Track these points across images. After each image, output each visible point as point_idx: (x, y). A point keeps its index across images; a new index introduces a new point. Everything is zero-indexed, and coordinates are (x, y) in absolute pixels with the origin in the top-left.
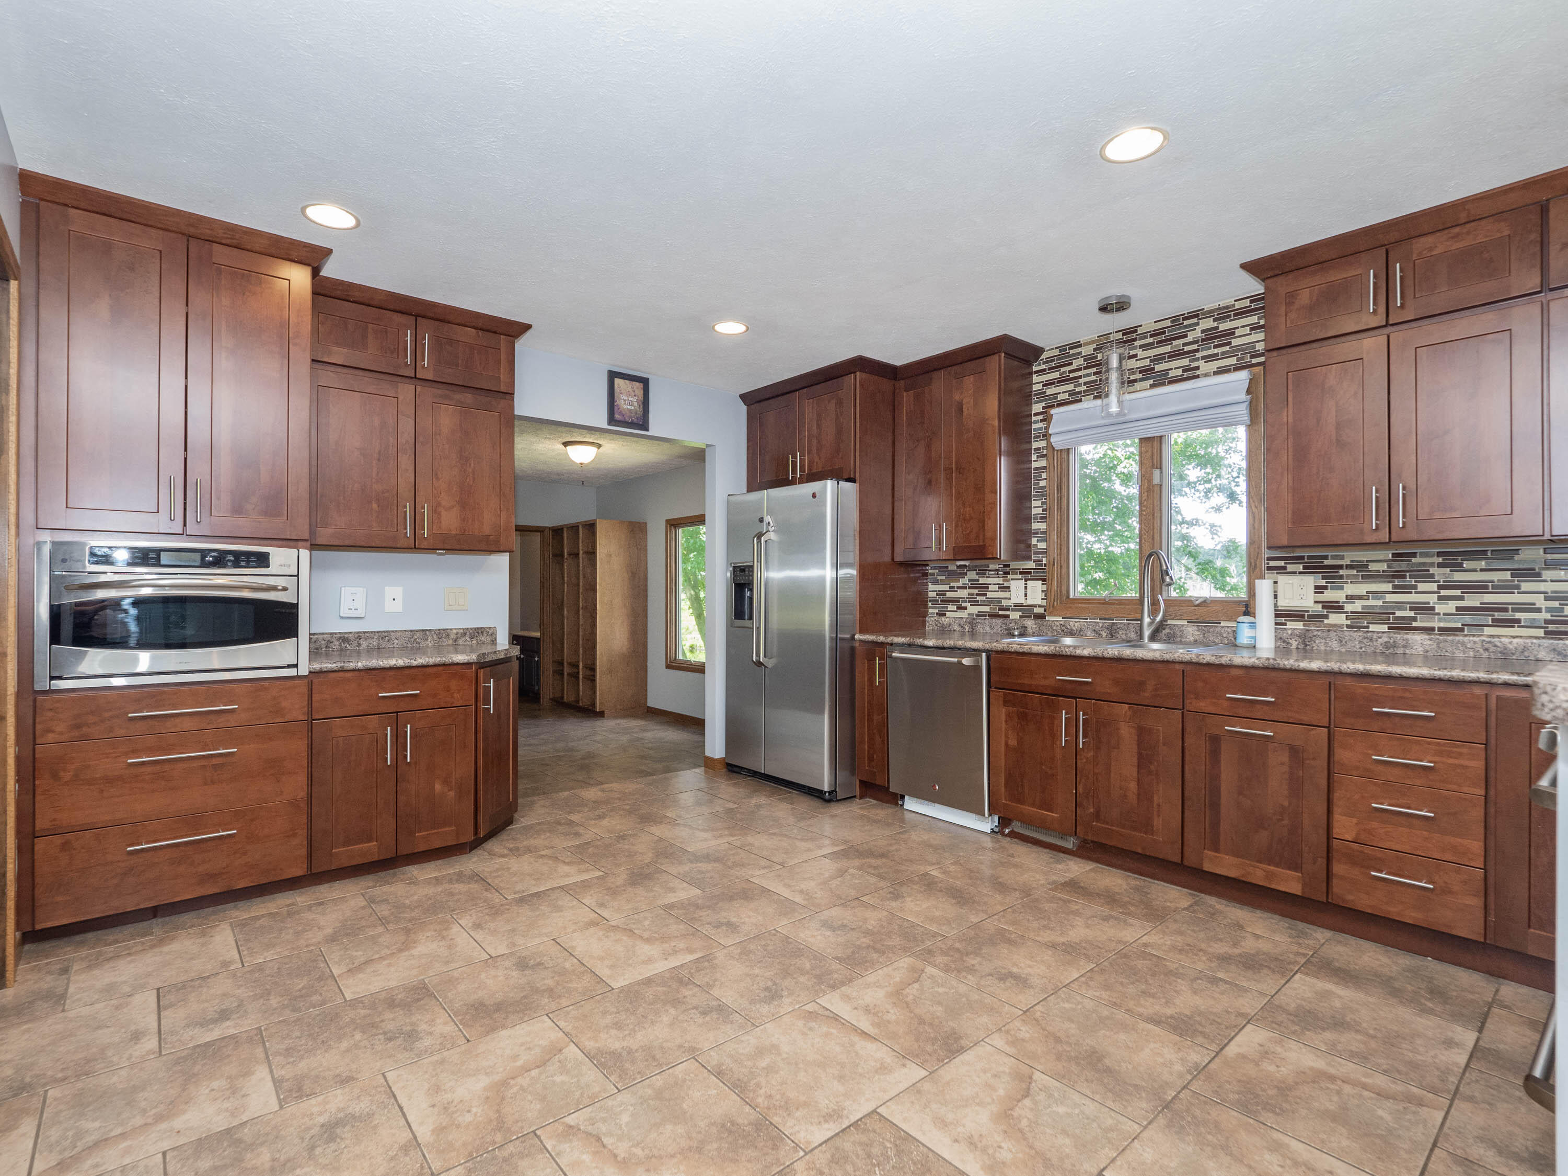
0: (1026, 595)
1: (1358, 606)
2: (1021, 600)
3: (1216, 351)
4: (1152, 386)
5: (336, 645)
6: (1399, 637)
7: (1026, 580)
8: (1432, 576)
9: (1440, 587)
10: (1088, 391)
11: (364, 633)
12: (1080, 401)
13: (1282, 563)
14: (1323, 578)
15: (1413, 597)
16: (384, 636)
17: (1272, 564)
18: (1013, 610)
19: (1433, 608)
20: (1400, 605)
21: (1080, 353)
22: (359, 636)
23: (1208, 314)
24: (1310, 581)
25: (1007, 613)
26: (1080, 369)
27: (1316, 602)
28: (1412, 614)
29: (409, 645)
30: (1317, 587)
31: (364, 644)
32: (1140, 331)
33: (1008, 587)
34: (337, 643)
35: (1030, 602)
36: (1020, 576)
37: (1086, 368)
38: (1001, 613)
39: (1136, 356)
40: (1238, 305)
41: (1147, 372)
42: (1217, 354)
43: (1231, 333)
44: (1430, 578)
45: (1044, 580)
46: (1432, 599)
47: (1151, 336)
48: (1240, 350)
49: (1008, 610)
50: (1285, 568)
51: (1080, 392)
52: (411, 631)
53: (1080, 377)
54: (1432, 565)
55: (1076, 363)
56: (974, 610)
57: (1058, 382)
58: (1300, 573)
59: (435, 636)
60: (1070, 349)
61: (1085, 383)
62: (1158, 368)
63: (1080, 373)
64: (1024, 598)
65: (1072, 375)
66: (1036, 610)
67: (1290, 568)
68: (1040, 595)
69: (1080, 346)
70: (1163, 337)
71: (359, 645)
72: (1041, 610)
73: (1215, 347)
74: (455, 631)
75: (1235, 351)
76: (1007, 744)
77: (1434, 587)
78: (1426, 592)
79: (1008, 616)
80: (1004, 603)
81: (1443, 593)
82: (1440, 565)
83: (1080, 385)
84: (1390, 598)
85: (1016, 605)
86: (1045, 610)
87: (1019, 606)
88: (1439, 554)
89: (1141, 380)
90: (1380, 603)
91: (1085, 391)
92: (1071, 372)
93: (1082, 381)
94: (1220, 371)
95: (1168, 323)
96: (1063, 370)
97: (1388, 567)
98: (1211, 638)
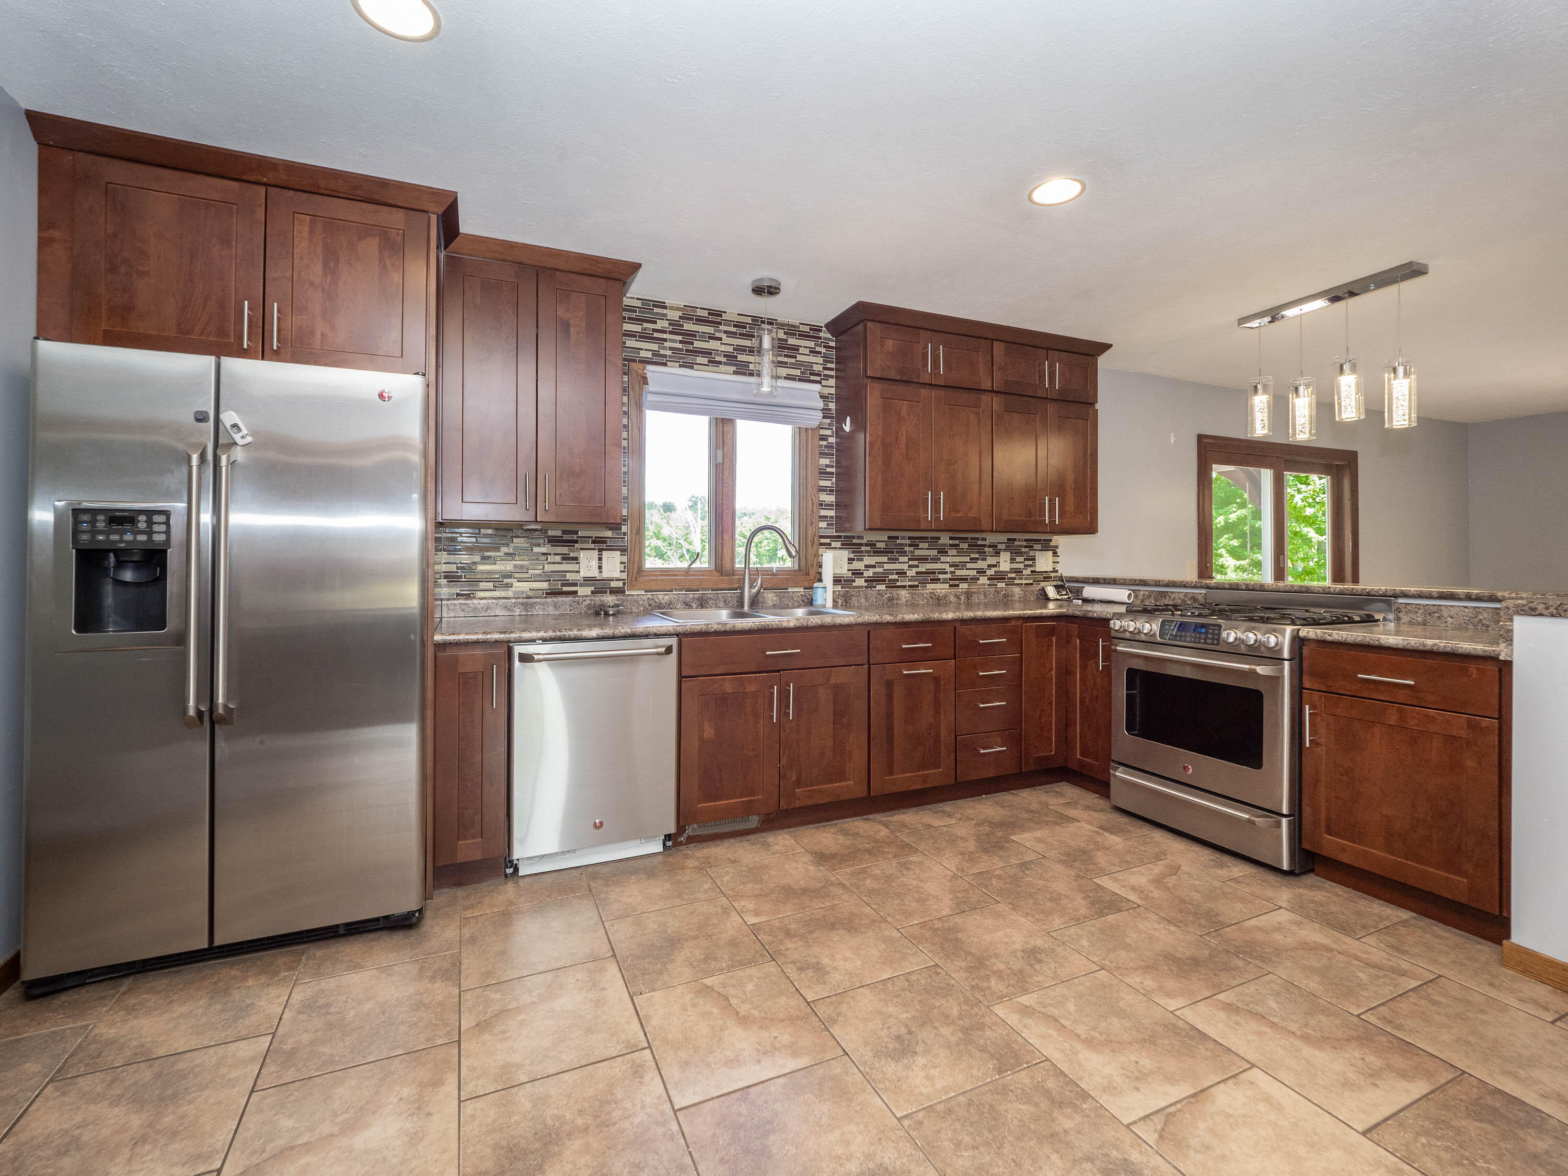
0: (600, 567)
1: (869, 573)
2: (594, 573)
3: (786, 360)
4: (735, 373)
6: (895, 592)
7: (600, 550)
8: (905, 552)
9: (909, 559)
10: (674, 357)
12: (665, 364)
13: (828, 541)
14: (853, 552)
15: (897, 566)
17: (823, 541)
18: (581, 585)
19: (905, 573)
20: (890, 572)
21: (665, 315)
23: (781, 326)
24: (845, 554)
25: (575, 589)
26: (664, 332)
27: (849, 570)
28: (896, 577)
30: (849, 559)
32: (724, 317)
33: (576, 559)
35: (606, 574)
36: (592, 546)
37: (671, 333)
38: (565, 589)
39: (720, 339)
40: (802, 328)
41: (731, 358)
42: (786, 363)
43: (796, 348)
44: (904, 553)
45: (622, 551)
46: (905, 567)
47: (735, 326)
48: (803, 365)
49: (575, 585)
50: (830, 544)
51: (665, 356)
53: (665, 340)
54: (906, 545)
55: (660, 324)
56: (525, 587)
57: (640, 337)
58: (840, 548)
60: (654, 306)
61: (671, 349)
62: (741, 358)
63: (665, 336)
64: (597, 570)
65: (656, 335)
66: (613, 584)
67: (834, 544)
68: (619, 567)
69: (665, 308)
70: (744, 331)
72: (620, 584)
73: (786, 356)
75: (800, 365)
76: (701, 738)
77: (906, 559)
78: (903, 564)
79: (576, 592)
80: (569, 576)
81: (910, 563)
82: (910, 545)
83: (665, 348)
84: (886, 566)
85: (587, 580)
86: (624, 584)
87: (588, 581)
88: (910, 538)
89: (725, 364)
90: (881, 570)
91: (670, 356)
92: (654, 330)
93: (667, 344)
94: (789, 378)
95: (749, 320)
96: (645, 325)
97: (886, 545)
98: (786, 602)
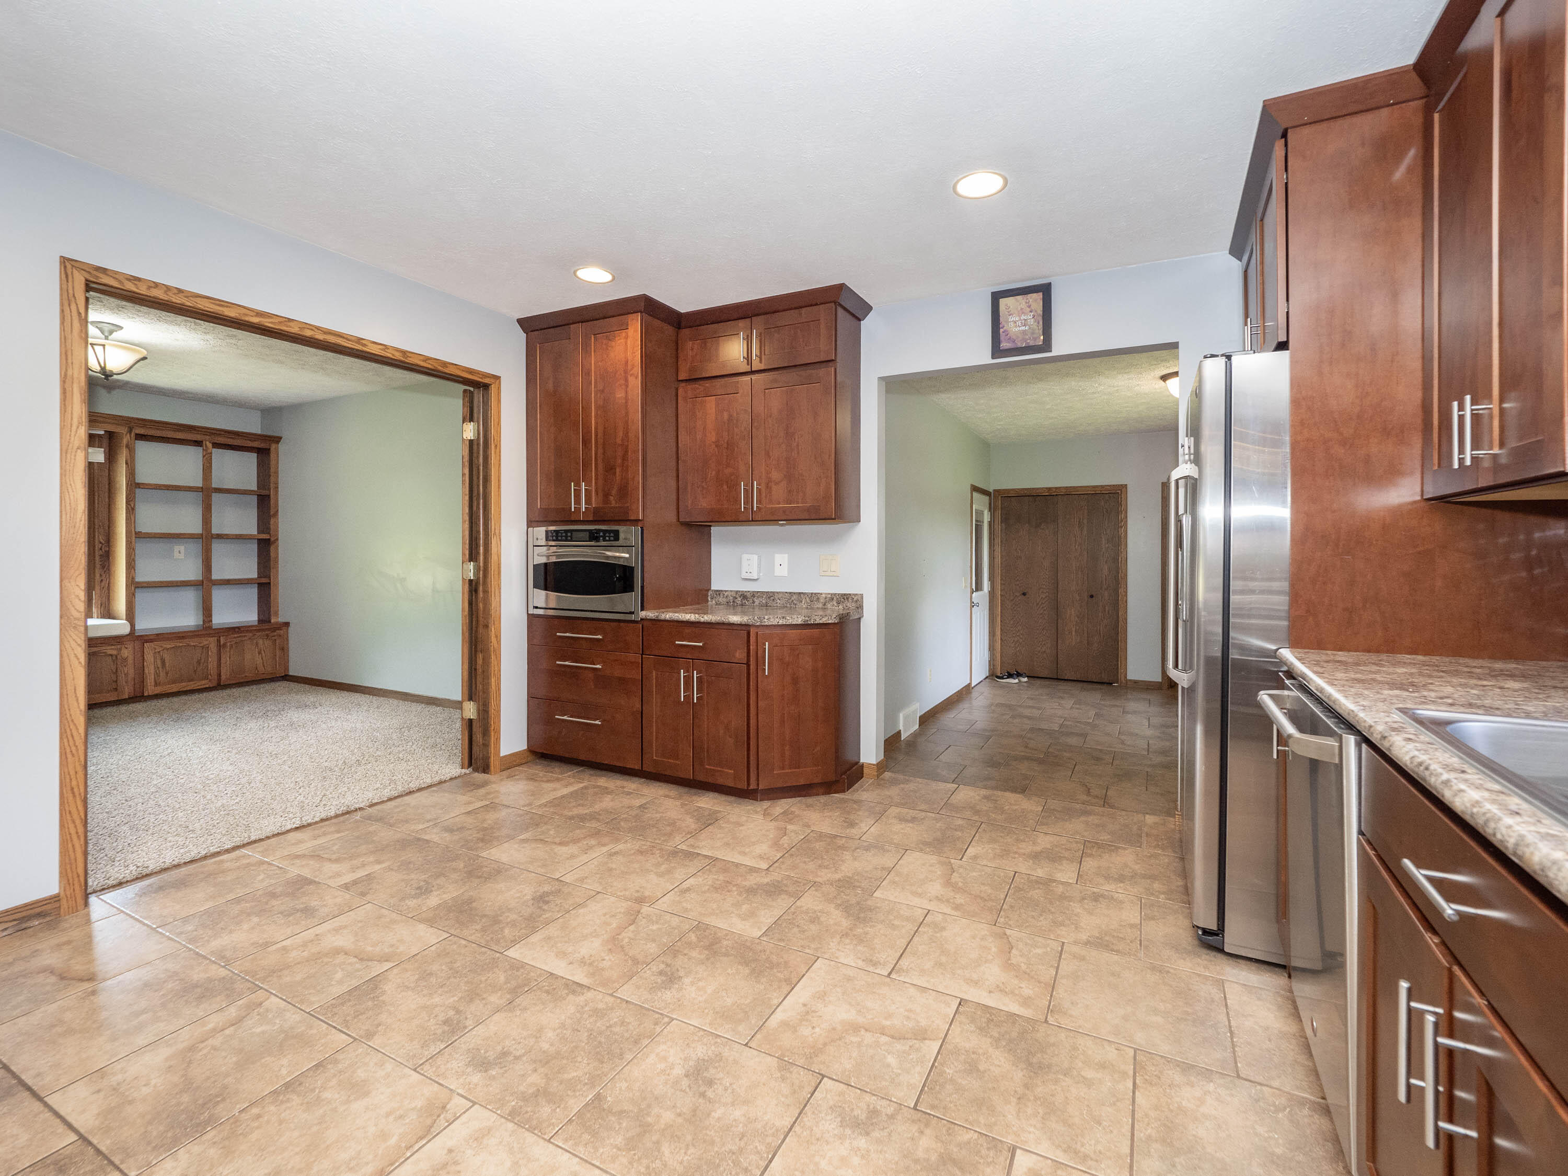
5: (739, 600)
11: (758, 592)
16: (771, 595)
22: (754, 594)
29: (788, 606)
31: (757, 602)
34: (740, 599)
52: (790, 593)
59: (808, 599)
71: (754, 602)
74: (823, 595)
